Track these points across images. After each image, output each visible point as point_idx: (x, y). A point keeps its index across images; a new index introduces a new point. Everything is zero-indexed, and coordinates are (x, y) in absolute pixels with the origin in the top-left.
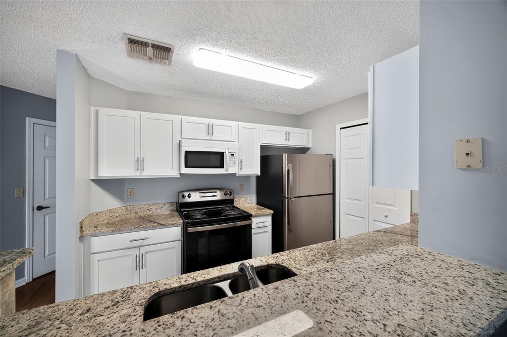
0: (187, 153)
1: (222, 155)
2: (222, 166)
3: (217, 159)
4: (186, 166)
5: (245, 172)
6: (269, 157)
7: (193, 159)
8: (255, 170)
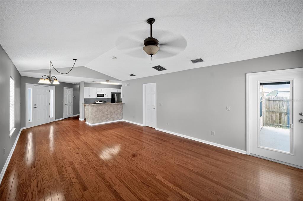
0: (98, 94)
1: (104, 94)
2: (104, 96)
3: (103, 95)
4: (97, 96)
5: (108, 98)
6: (113, 95)
7: (98, 95)
8: (110, 97)
